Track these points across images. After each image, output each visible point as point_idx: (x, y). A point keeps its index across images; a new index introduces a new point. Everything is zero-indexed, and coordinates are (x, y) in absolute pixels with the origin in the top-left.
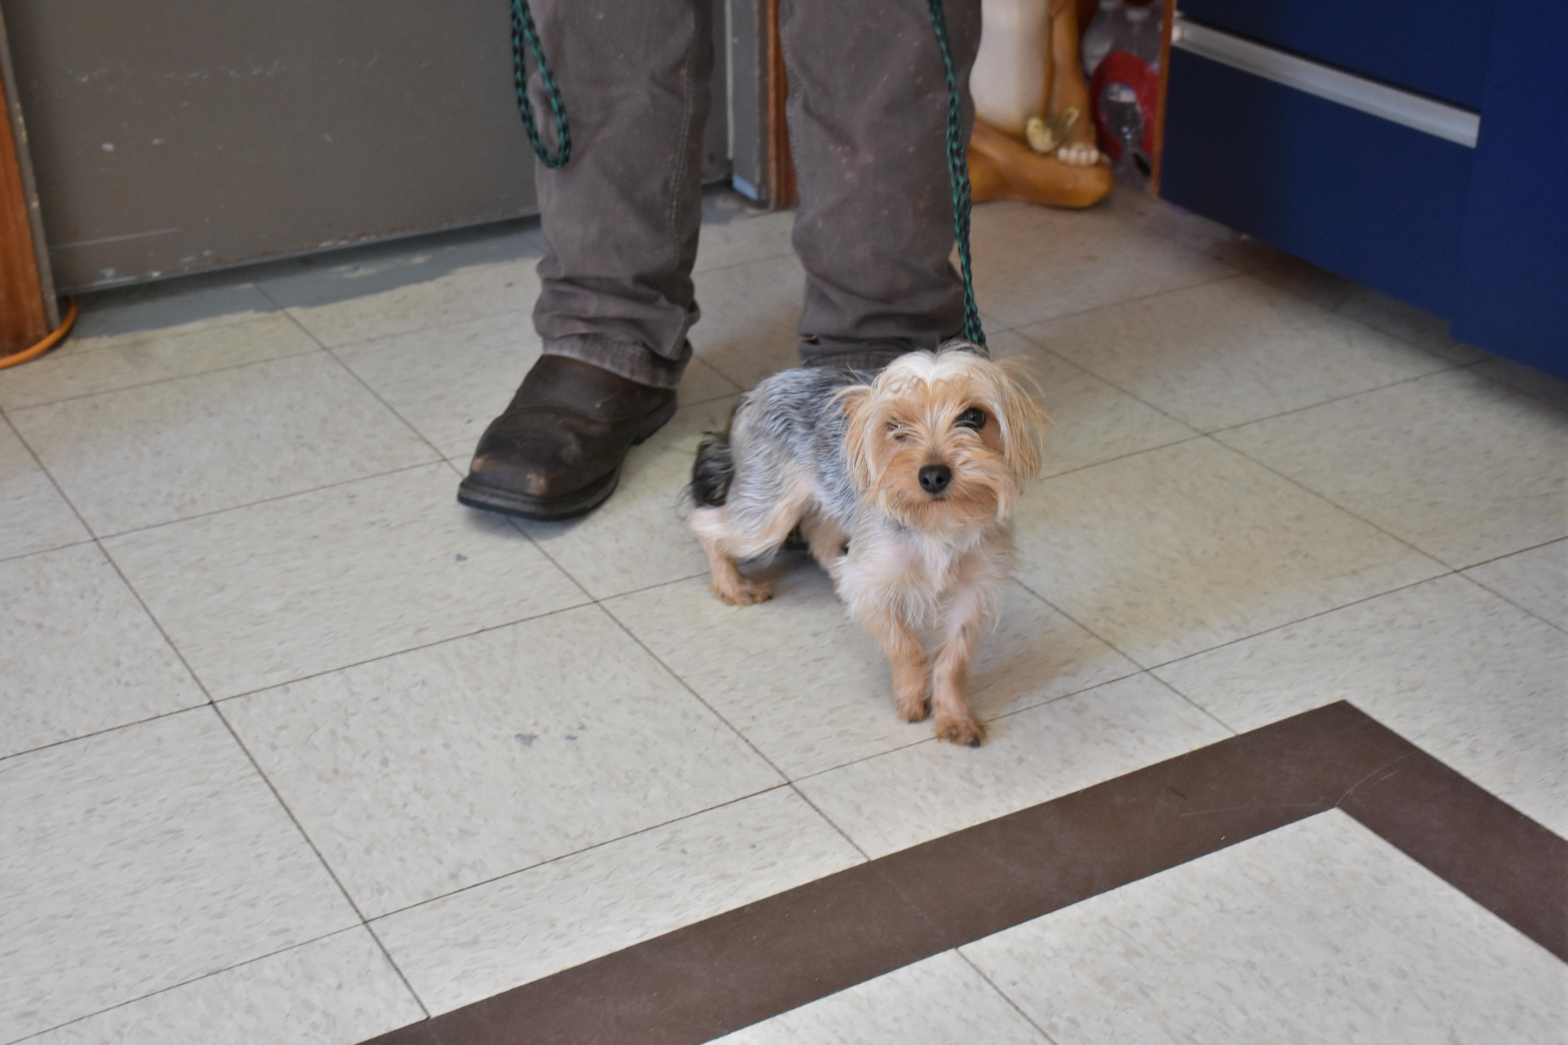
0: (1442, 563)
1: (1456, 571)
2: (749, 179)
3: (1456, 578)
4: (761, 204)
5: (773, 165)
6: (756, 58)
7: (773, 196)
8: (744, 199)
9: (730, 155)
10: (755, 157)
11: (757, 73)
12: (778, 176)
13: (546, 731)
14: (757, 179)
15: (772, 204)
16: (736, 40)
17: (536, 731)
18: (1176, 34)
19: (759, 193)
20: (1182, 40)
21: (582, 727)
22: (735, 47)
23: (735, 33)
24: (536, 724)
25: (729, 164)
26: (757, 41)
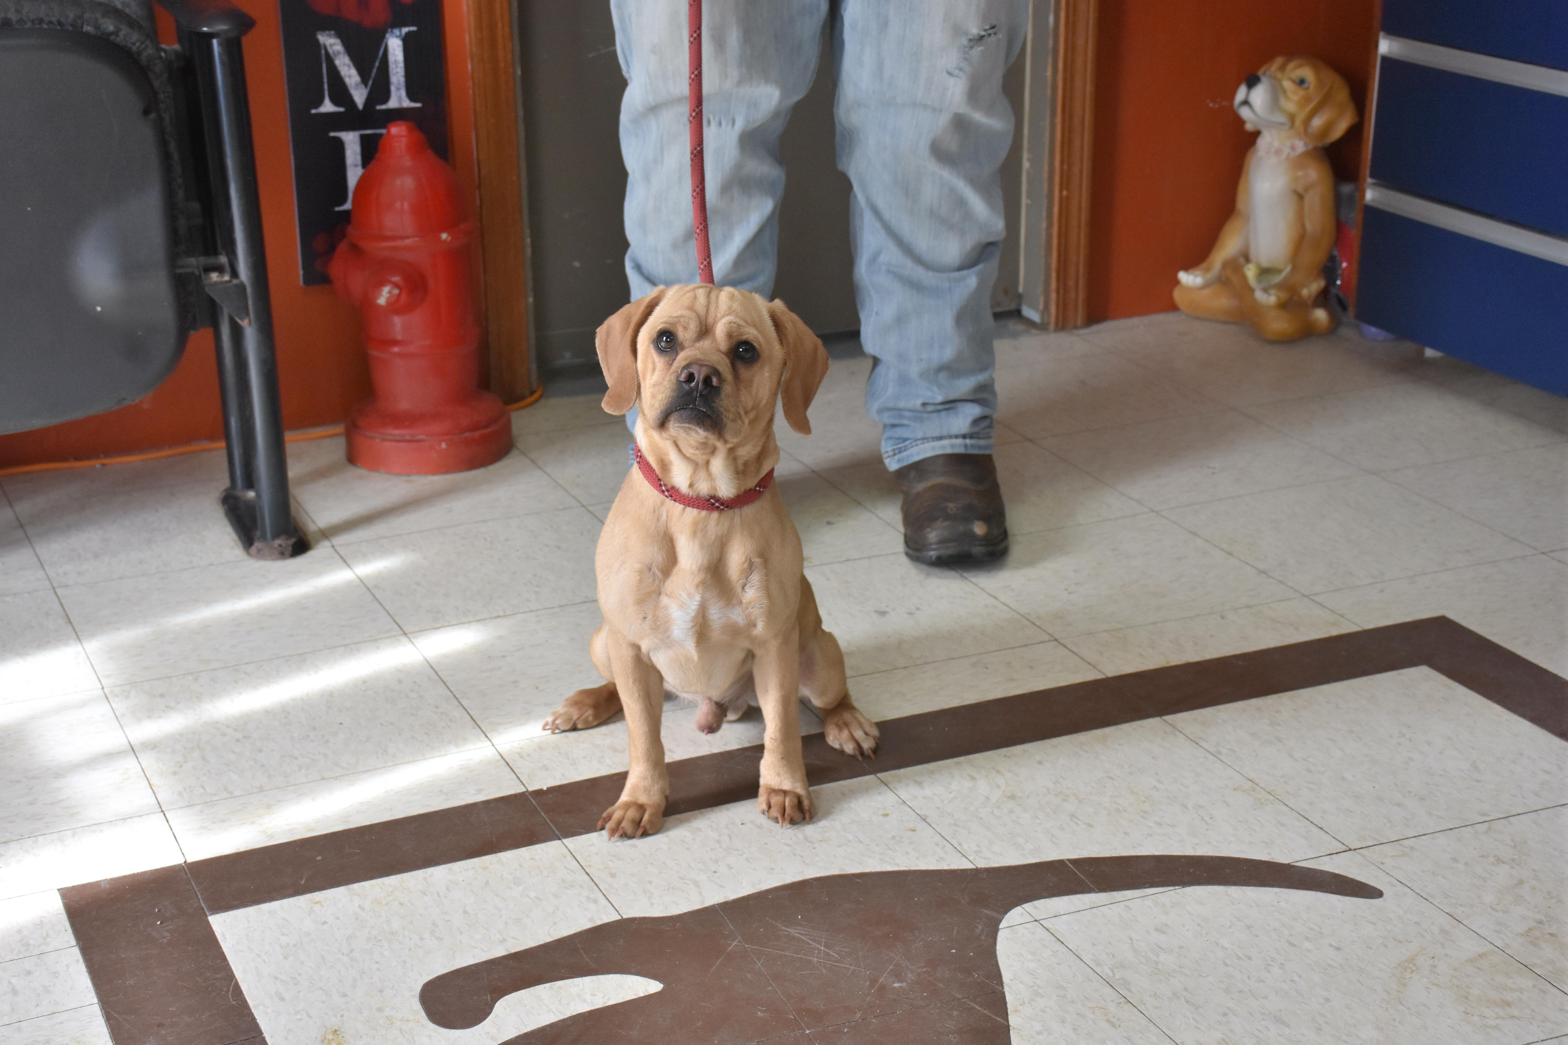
0: (1535, 549)
1: (1543, 553)
2: (1034, 307)
3: (1543, 557)
4: (1042, 327)
5: (1054, 296)
6: (1044, 214)
7: (1053, 320)
8: (1031, 324)
9: (1021, 289)
10: (1040, 289)
11: (1044, 225)
12: (1058, 305)
13: (894, 609)
14: (1041, 307)
15: (1052, 326)
16: (1029, 202)
17: (887, 609)
18: (1370, 195)
19: (1042, 318)
20: (1373, 200)
21: (918, 609)
22: (1028, 206)
23: (1028, 197)
24: (887, 606)
25: (1019, 297)
26: (1045, 201)
